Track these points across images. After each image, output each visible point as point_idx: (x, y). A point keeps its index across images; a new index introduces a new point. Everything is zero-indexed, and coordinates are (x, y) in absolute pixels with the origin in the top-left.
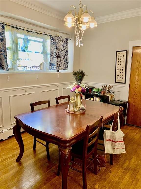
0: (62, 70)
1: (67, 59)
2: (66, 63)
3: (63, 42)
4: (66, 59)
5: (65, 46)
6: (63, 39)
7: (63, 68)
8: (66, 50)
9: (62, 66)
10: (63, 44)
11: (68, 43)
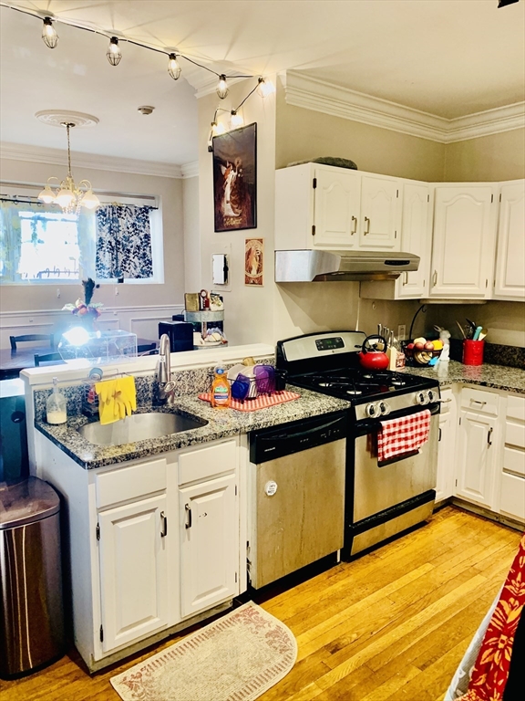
0: (130, 277)
1: (148, 253)
2: (145, 262)
3: (134, 216)
4: (144, 254)
5: (141, 224)
6: (133, 212)
7: (136, 274)
8: (142, 235)
9: (132, 269)
10: (132, 222)
11: (147, 217)
